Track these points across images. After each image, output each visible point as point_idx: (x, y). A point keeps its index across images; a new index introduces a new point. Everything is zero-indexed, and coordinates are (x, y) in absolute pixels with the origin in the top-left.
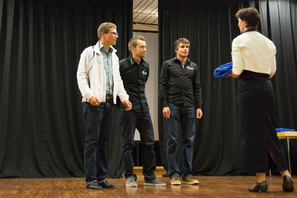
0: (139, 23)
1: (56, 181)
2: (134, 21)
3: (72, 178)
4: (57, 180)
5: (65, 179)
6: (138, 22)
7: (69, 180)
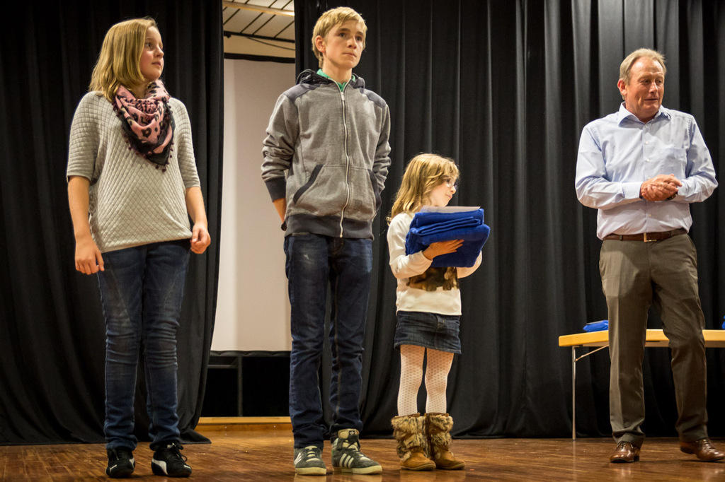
0: (240, 34)
1: (23, 451)
2: (226, 28)
3: (67, 445)
4: (25, 450)
5: (49, 447)
6: (238, 31)
7: (57, 451)
